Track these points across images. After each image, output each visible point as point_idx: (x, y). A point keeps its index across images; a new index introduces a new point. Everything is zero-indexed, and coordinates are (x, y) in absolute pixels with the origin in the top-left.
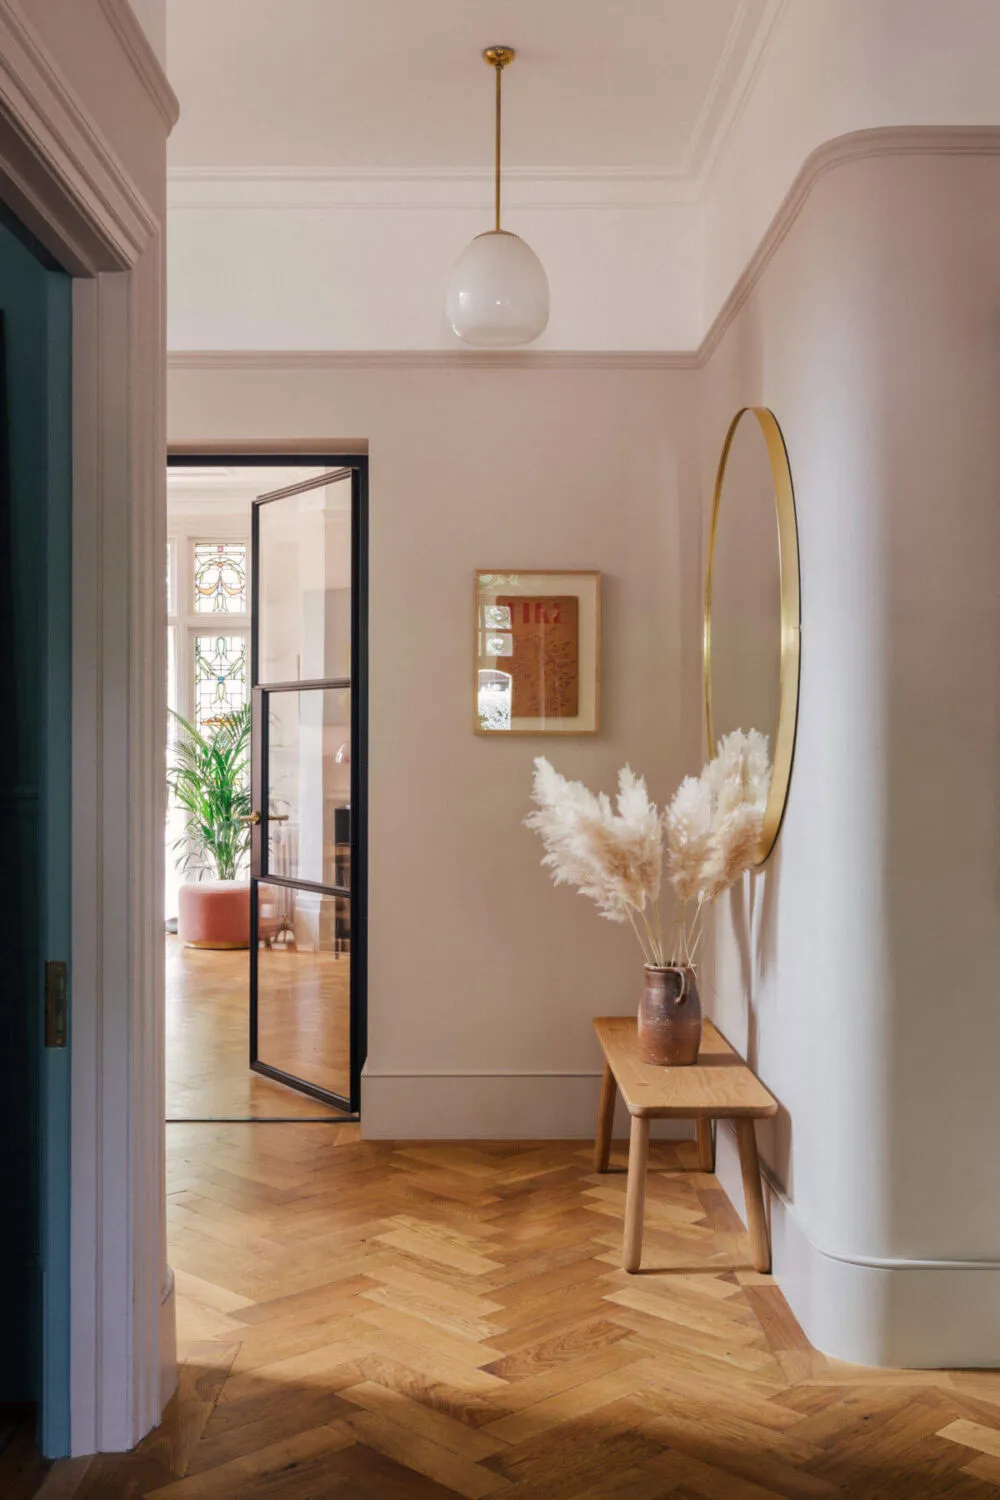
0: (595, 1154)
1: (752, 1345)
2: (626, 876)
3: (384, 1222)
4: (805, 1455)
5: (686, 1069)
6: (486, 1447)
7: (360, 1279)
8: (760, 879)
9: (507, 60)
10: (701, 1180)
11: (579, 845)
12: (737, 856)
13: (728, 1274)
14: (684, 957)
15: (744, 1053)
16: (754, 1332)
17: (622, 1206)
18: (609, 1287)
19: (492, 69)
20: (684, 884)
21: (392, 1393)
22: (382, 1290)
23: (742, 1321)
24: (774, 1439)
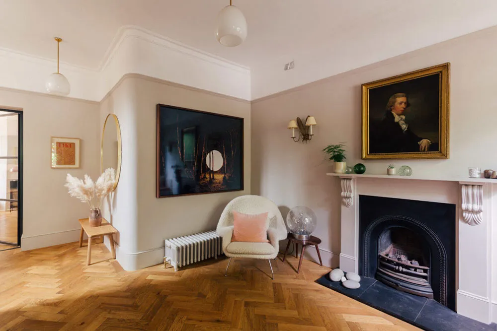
0: (79, 244)
1: (113, 272)
2: (87, 195)
3: (29, 268)
4: (125, 289)
5: (99, 227)
6: (59, 309)
7: (24, 283)
8: (113, 193)
9: (60, 41)
10: (101, 244)
11: (77, 190)
12: (109, 190)
13: (108, 261)
14: (99, 207)
15: (110, 222)
16: (114, 270)
17: (87, 253)
18: (84, 269)
19: (57, 42)
20: (99, 195)
21: (35, 305)
22: (30, 283)
23: (111, 269)
24: (119, 288)
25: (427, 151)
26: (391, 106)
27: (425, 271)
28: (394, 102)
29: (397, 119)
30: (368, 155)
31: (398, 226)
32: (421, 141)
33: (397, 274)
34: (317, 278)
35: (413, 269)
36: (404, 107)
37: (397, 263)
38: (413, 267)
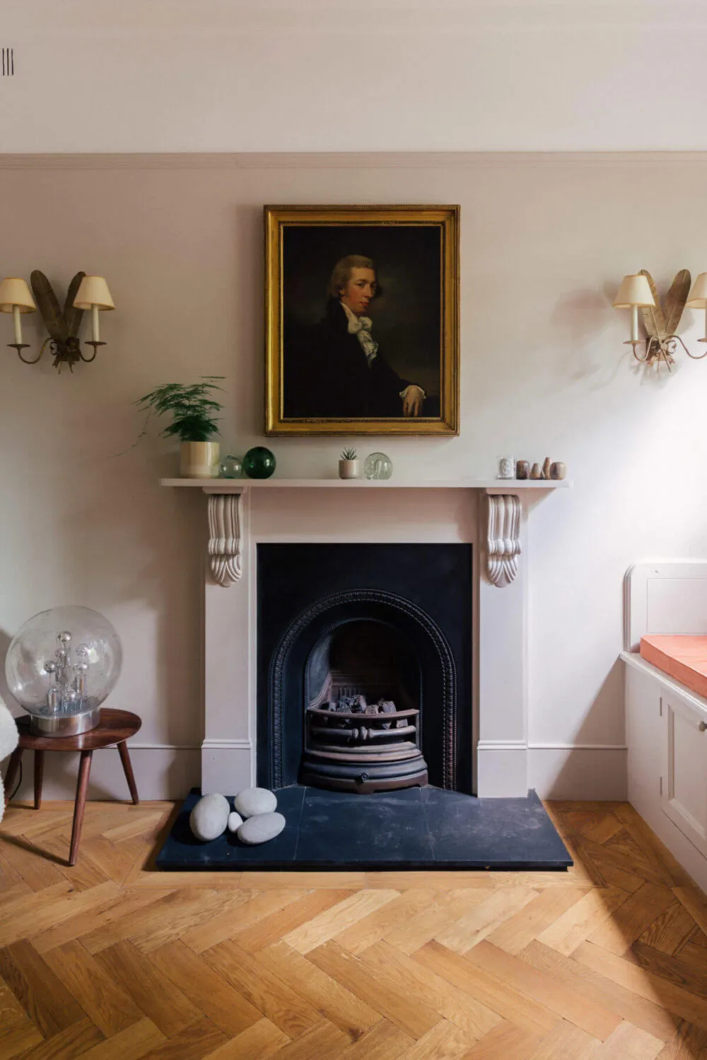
25: (419, 416)
26: (340, 288)
27: (411, 720)
28: (346, 279)
29: (354, 324)
30: (280, 421)
31: (350, 620)
32: (406, 390)
33: (356, 749)
34: (146, 850)
35: (389, 725)
36: (370, 295)
37: (352, 719)
38: (386, 720)
